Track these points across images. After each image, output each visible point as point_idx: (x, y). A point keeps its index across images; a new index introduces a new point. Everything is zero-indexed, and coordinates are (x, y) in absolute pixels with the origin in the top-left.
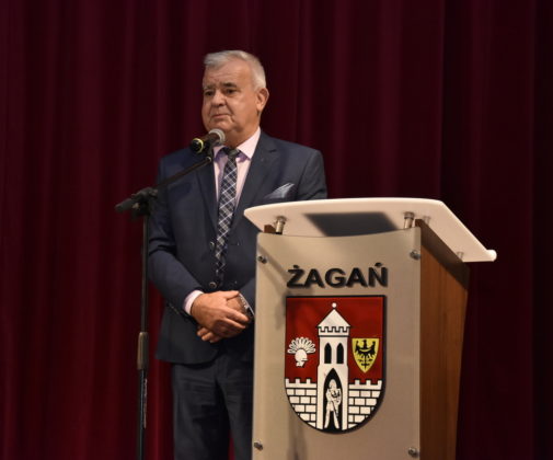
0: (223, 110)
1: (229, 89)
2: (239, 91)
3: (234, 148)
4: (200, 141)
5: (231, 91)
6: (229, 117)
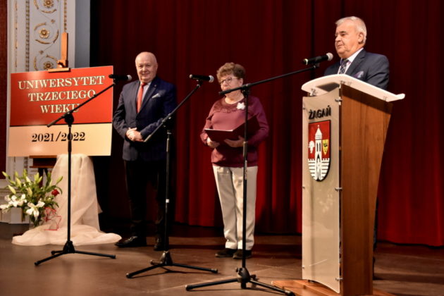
0: (340, 43)
1: (343, 34)
2: (347, 34)
3: (346, 58)
4: (307, 60)
6: (343, 47)
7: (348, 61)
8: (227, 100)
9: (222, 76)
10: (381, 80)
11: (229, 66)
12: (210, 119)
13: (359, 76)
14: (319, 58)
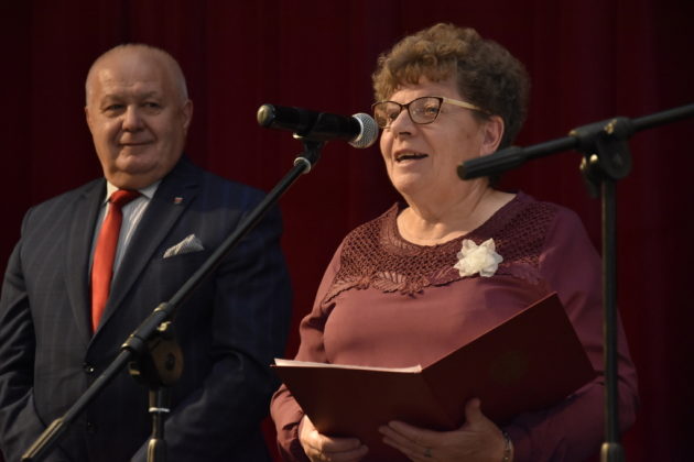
8: (410, 227)
9: (396, 83)
11: (445, 37)
12: (319, 323)
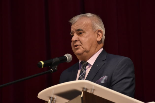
0: (78, 43)
1: (80, 32)
2: (84, 32)
3: (85, 61)
4: (42, 63)
5: (81, 33)
6: (81, 47)
7: (88, 64)
10: (128, 85)
13: (103, 82)
14: (56, 59)
